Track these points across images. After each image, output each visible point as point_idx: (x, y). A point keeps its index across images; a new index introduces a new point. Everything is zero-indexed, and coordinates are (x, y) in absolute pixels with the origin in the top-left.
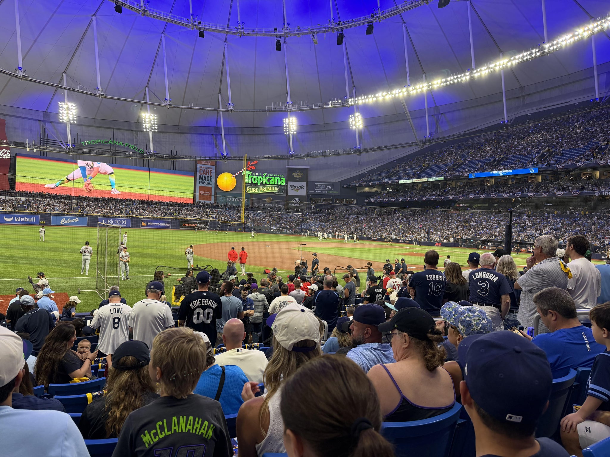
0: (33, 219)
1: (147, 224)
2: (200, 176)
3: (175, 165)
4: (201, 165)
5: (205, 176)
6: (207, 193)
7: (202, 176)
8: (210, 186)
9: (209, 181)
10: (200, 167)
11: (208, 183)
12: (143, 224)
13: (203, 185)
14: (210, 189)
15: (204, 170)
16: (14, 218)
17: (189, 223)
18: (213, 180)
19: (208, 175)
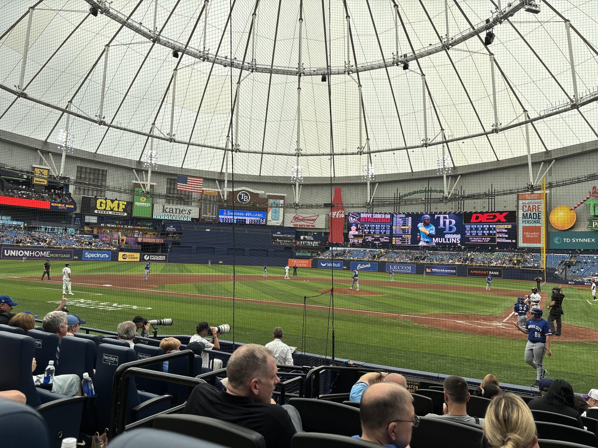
0: (339, 265)
1: (431, 270)
2: (523, 214)
3: (493, 205)
4: (524, 201)
5: (530, 214)
6: (535, 234)
7: (527, 214)
8: (537, 225)
9: (537, 219)
10: (523, 203)
11: (535, 222)
12: (428, 270)
13: (528, 225)
14: (538, 229)
15: (529, 206)
16: (327, 265)
17: (481, 270)
18: (543, 217)
19: (534, 212)
